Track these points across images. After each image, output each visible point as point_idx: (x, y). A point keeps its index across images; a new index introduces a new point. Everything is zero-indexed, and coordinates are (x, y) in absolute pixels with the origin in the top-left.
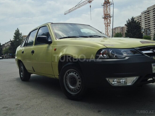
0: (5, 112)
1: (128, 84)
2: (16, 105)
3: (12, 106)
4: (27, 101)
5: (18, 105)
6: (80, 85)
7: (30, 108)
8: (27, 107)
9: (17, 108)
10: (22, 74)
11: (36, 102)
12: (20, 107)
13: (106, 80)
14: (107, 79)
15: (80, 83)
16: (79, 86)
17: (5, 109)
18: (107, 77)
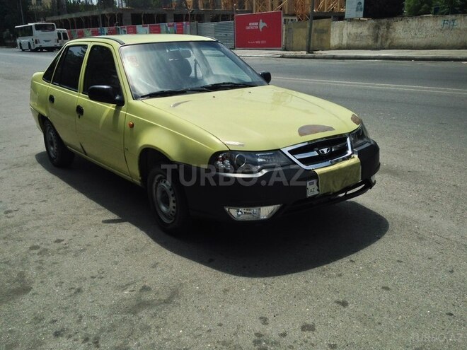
0: (37, 258)
1: (262, 218)
2: (56, 242)
3: (48, 245)
4: (77, 233)
5: (59, 241)
6: (174, 207)
7: (84, 250)
8: (78, 248)
9: (58, 250)
10: (52, 149)
11: (96, 236)
12: (66, 248)
13: (225, 211)
14: (227, 209)
15: (175, 205)
16: (173, 210)
17: (37, 251)
18: (227, 206)
